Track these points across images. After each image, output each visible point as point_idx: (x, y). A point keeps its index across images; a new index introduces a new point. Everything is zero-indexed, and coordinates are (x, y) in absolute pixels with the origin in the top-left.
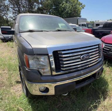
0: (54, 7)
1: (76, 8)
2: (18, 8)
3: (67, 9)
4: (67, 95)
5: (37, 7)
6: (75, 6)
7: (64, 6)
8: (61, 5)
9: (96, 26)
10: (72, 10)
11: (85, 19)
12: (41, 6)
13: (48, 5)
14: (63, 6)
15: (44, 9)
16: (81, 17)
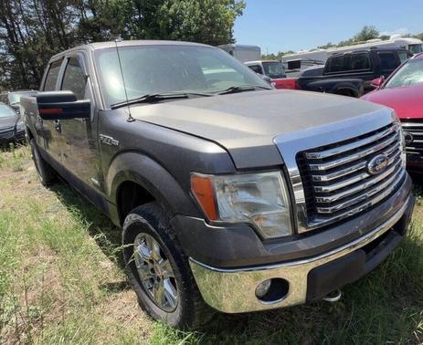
0: (137, 17)
1: (215, 14)
2: (7, 27)
3: (185, 21)
4: (339, 300)
5: (78, 20)
6: (210, 7)
7: (176, 10)
8: (165, 7)
9: (289, 68)
10: (201, 23)
11: (257, 49)
12: (92, 15)
13: (118, 9)
14: (171, 11)
15: (103, 24)
16: (237, 43)
